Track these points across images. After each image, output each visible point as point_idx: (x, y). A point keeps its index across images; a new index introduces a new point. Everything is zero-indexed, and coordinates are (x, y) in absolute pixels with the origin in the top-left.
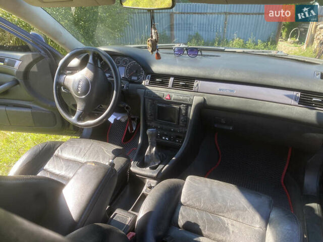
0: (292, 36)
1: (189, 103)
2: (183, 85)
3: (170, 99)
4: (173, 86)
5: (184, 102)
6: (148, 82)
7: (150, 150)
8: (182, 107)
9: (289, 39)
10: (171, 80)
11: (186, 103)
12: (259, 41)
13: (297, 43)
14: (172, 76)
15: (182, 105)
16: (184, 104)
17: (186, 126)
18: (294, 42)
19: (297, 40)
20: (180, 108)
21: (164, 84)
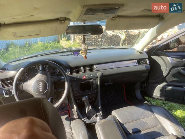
0: (63, 37)
1: (96, 77)
2: (89, 69)
3: (86, 78)
4: (85, 71)
5: (93, 77)
6: (70, 73)
7: (88, 108)
8: (93, 80)
9: (62, 39)
10: (82, 68)
11: (95, 77)
12: (51, 42)
13: (67, 40)
14: (82, 66)
15: (93, 79)
16: (93, 78)
17: (97, 89)
18: (65, 40)
19: (66, 39)
20: (92, 81)
21: (79, 71)
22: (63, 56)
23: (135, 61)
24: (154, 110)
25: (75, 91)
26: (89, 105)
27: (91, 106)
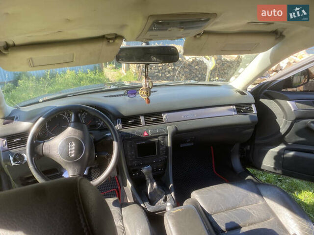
0: (110, 63)
1: (165, 133)
2: (154, 120)
3: (148, 135)
4: (146, 123)
5: (161, 134)
6: (121, 125)
7: (152, 186)
8: (160, 138)
9: (108, 66)
10: (142, 118)
11: (163, 134)
12: (89, 70)
13: (116, 68)
14: (142, 115)
17: (167, 153)
18: (113, 68)
19: (114, 66)
20: (158, 140)
21: (137, 123)
22: (110, 96)
23: (232, 107)
24: (263, 192)
25: (129, 157)
26: (154, 180)
27: (156, 183)
